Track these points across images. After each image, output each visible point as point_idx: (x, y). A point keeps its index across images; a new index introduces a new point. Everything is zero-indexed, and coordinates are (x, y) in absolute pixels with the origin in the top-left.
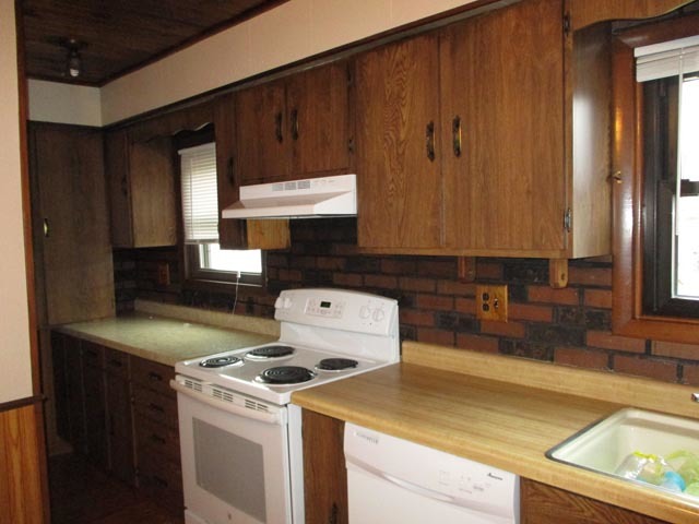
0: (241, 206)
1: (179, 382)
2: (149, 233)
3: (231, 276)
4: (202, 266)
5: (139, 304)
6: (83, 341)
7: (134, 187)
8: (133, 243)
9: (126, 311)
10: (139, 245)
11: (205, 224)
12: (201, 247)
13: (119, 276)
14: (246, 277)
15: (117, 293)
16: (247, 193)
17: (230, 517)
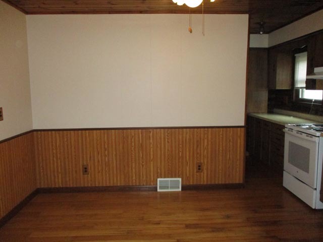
0: (314, 74)
1: (286, 130)
2: (281, 84)
3: (310, 101)
4: (300, 97)
5: (275, 110)
6: (256, 118)
7: (277, 68)
8: (276, 87)
9: (270, 112)
10: (278, 88)
11: (301, 81)
12: (301, 90)
13: (269, 100)
14: (316, 101)
15: (268, 105)
16: (316, 70)
17: (298, 172)
